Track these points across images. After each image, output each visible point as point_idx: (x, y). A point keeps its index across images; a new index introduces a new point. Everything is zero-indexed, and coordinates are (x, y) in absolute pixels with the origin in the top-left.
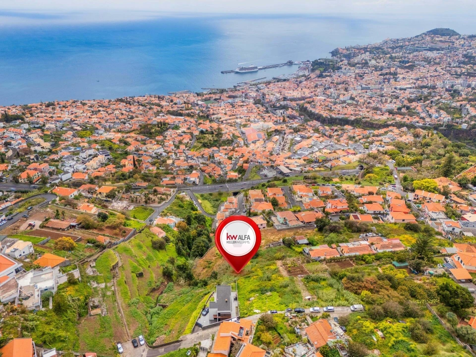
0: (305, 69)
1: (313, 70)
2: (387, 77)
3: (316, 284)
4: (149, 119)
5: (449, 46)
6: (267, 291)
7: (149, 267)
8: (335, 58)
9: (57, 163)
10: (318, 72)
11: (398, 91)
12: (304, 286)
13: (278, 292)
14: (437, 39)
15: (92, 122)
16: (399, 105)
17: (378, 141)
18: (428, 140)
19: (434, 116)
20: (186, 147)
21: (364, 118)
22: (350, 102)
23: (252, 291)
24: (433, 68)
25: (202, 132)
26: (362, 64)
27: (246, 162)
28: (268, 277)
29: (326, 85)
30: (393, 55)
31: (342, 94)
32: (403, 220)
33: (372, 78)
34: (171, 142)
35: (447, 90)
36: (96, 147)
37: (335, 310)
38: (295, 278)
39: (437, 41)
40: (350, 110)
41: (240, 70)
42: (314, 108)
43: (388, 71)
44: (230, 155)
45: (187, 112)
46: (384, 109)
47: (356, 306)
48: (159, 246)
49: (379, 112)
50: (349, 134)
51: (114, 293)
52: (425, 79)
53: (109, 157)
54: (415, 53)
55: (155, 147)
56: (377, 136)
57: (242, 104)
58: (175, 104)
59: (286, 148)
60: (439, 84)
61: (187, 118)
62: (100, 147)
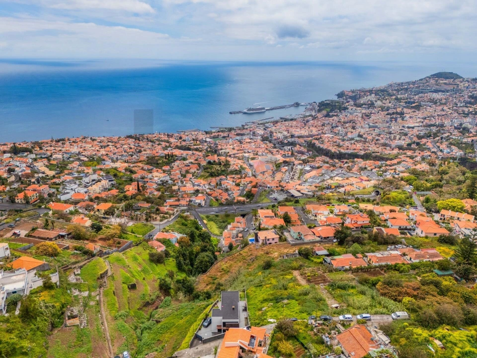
0: (311, 110)
1: (319, 111)
2: (394, 116)
3: (343, 292)
4: (157, 152)
5: (454, 88)
6: (283, 299)
7: (144, 279)
8: (341, 99)
9: (58, 186)
10: (324, 112)
11: (406, 129)
12: (328, 294)
13: (297, 300)
14: (441, 82)
15: (100, 155)
16: (408, 141)
17: (392, 170)
18: (444, 167)
19: (445, 151)
20: (193, 176)
21: (374, 152)
22: (358, 139)
23: (265, 300)
24: (441, 108)
25: (209, 163)
26: (368, 105)
27: (255, 187)
28: (283, 286)
29: (334, 124)
30: (399, 96)
31: (349, 131)
32: (435, 234)
33: (379, 117)
34: (178, 172)
35: (456, 128)
36: (101, 174)
37: (372, 318)
38: (317, 286)
39: (442, 83)
40: (359, 146)
41: (248, 111)
42: (323, 143)
43: (395, 111)
44: (238, 181)
45: (195, 147)
46: (393, 145)
47: (398, 313)
48: (157, 259)
49: (388, 148)
50: (360, 165)
51: (98, 303)
52: (432, 118)
53: (113, 182)
54: (420, 95)
55: (162, 175)
56: (390, 166)
57: (250, 141)
58: (184, 141)
59: (296, 177)
60: (447, 122)
61: (194, 152)
62: (104, 174)
